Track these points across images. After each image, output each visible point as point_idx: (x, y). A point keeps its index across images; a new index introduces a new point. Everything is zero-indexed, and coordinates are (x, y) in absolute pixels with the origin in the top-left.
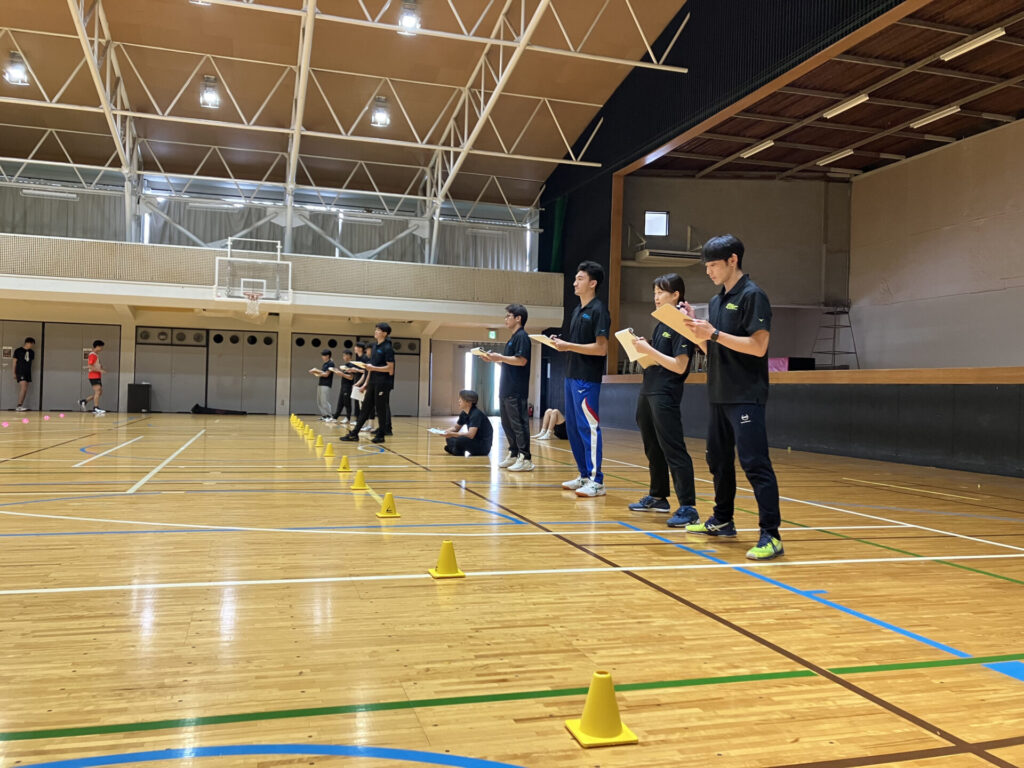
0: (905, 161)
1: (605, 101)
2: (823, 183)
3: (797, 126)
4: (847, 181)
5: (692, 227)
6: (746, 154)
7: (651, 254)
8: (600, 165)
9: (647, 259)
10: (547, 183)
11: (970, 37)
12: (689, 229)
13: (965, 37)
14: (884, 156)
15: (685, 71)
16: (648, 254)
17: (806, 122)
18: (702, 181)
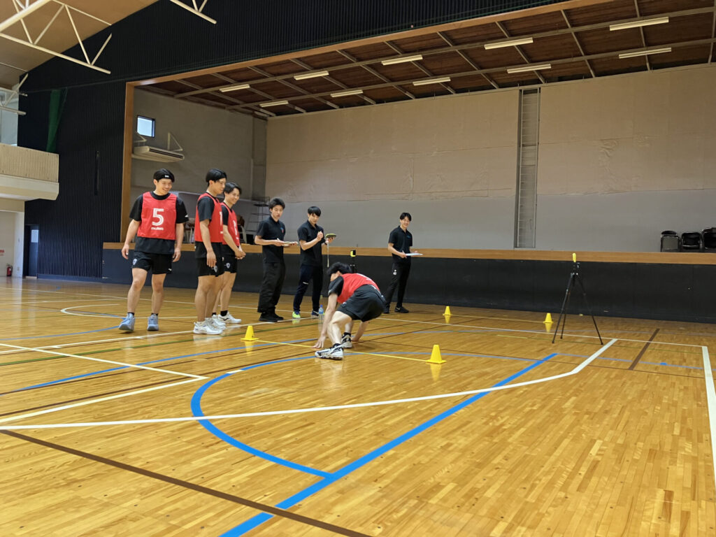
0: (305, 114)
1: (115, 22)
2: (251, 118)
3: (272, 79)
4: (265, 119)
5: (171, 133)
6: (224, 90)
7: (151, 150)
8: (109, 72)
9: (146, 154)
10: (30, 73)
11: (401, 55)
12: (169, 135)
13: (398, 54)
14: (297, 108)
15: (214, 22)
16: (148, 150)
17: (279, 79)
18: (178, 101)
